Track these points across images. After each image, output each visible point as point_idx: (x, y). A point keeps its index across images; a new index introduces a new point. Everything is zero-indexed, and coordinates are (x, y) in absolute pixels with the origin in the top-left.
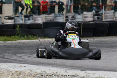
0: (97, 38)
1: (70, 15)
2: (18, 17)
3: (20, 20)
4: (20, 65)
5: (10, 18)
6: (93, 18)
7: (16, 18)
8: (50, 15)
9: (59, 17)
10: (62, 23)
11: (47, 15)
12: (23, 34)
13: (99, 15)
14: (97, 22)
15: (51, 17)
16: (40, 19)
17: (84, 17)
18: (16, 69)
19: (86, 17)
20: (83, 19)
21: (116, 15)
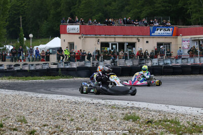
1: (95, 62)
3: (62, 65)
4: (60, 96)
5: (55, 64)
7: (59, 64)
9: (88, 64)
10: (90, 67)
12: (63, 75)
13: (115, 62)
15: (82, 63)
16: (75, 65)
18: (58, 99)
21: (126, 63)
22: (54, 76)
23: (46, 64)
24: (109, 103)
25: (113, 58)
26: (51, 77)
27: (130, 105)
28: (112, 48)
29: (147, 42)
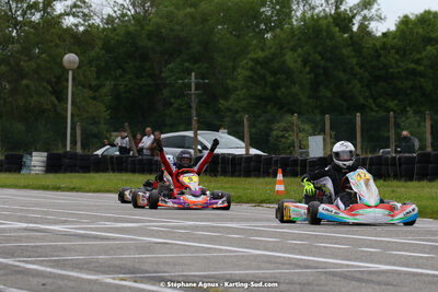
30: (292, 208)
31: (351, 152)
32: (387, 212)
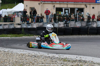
0: (66, 36)
2: (23, 24)
3: (24, 25)
4: (23, 50)
5: (19, 24)
6: (64, 25)
7: (22, 24)
8: (41, 23)
9: (45, 25)
11: (39, 23)
12: (26, 33)
13: (67, 23)
14: (66, 28)
16: (35, 25)
17: (59, 25)
18: (21, 53)
19: (60, 25)
20: (59, 26)
21: (76, 24)
22: (19, 34)
23: (12, 24)
24: (62, 57)
25: (65, 20)
26: (16, 35)
27: (78, 59)
28: (65, 13)
29: (93, 8)
30: (32, 43)
31: (52, 28)
32: (62, 46)
